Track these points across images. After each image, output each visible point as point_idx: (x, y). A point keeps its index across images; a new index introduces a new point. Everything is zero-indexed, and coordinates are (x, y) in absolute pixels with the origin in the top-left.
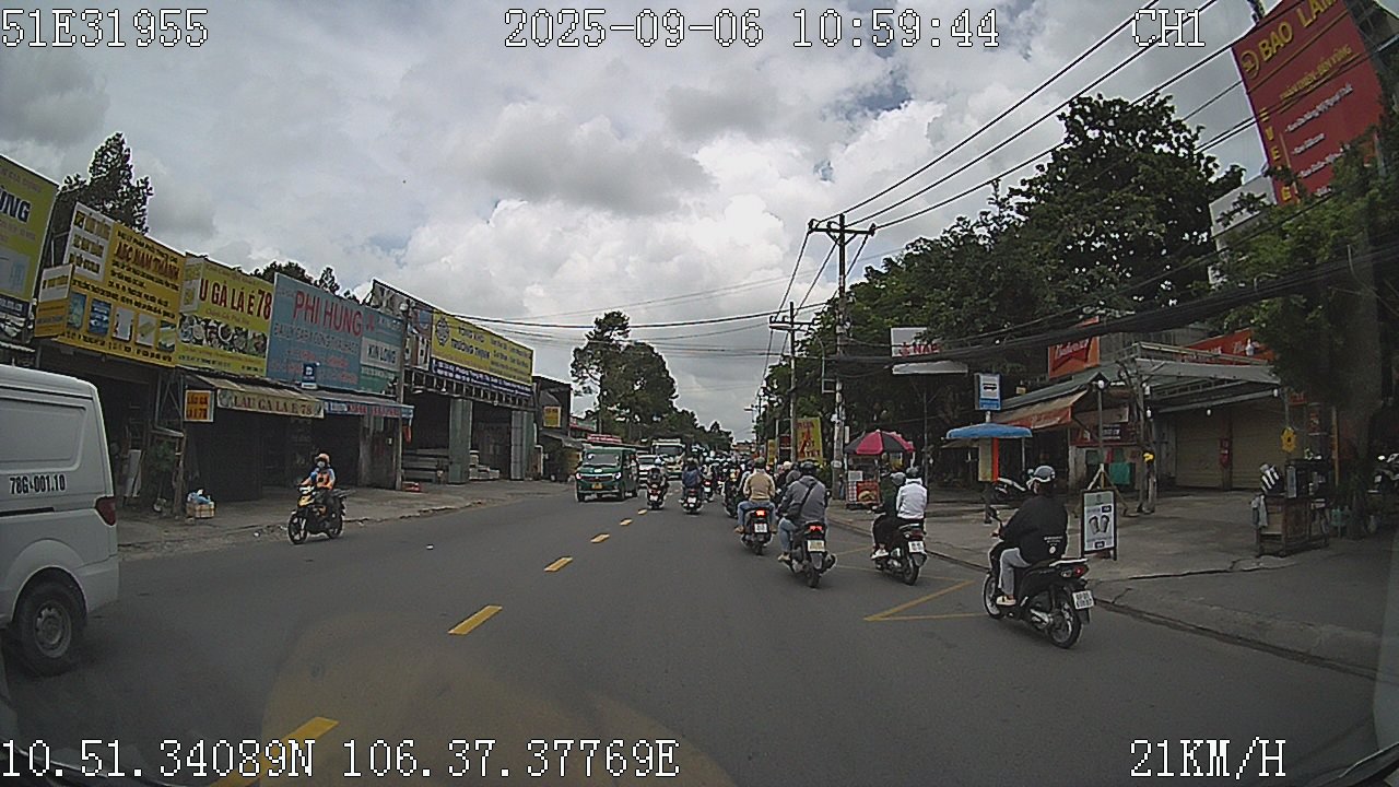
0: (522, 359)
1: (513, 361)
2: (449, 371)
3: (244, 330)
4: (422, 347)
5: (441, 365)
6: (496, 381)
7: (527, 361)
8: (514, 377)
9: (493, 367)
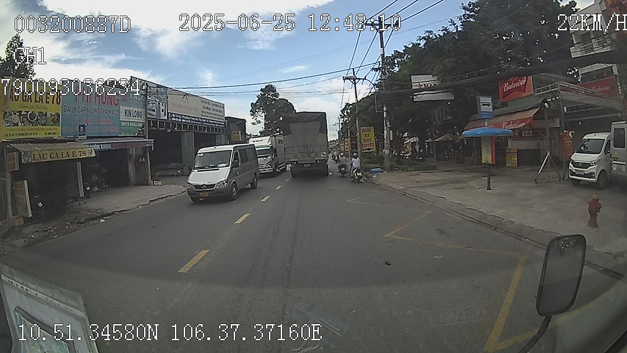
0: (218, 108)
1: (214, 110)
2: (180, 118)
3: (44, 113)
4: (162, 108)
5: (174, 115)
6: (205, 121)
7: (221, 109)
8: (215, 118)
9: (203, 114)
